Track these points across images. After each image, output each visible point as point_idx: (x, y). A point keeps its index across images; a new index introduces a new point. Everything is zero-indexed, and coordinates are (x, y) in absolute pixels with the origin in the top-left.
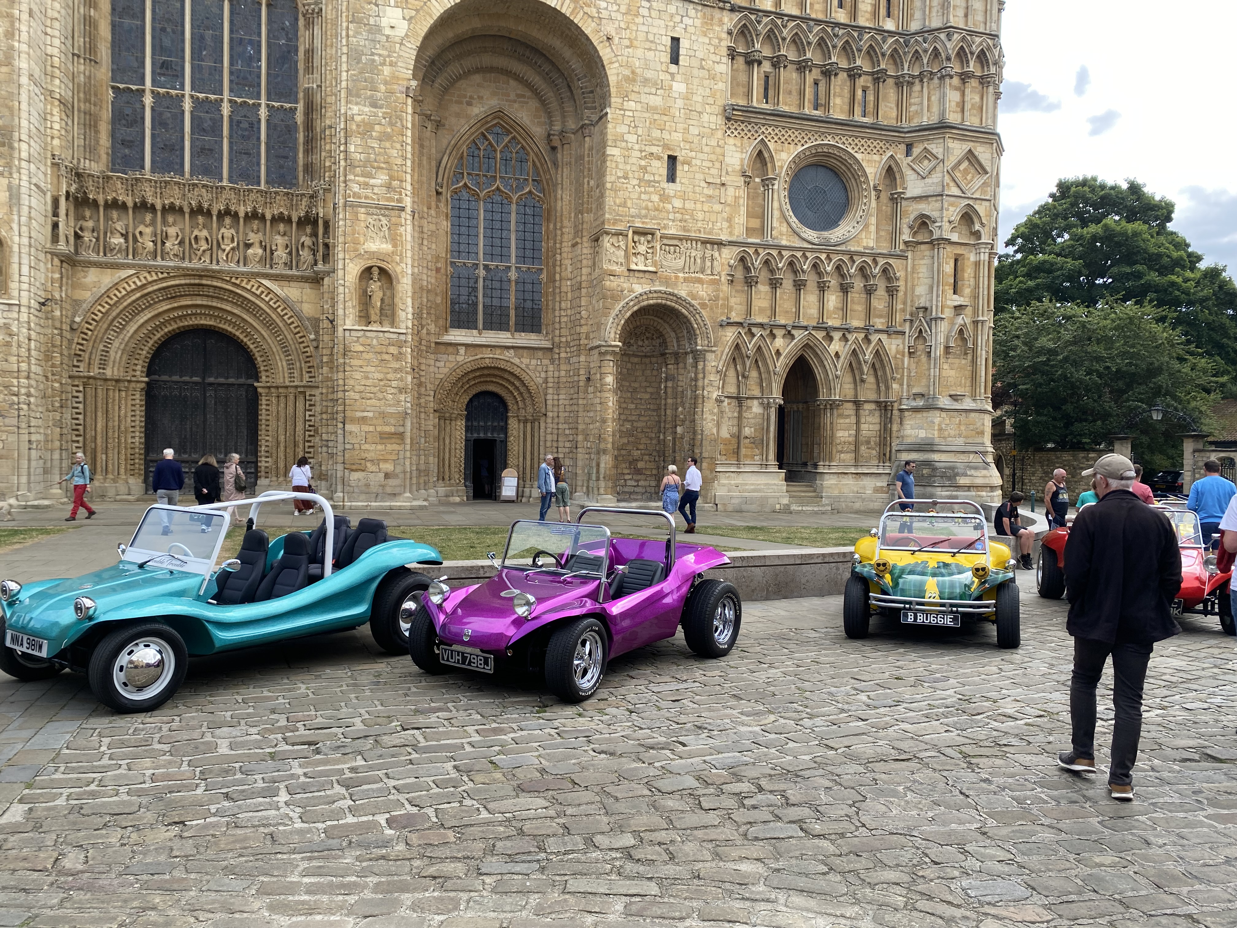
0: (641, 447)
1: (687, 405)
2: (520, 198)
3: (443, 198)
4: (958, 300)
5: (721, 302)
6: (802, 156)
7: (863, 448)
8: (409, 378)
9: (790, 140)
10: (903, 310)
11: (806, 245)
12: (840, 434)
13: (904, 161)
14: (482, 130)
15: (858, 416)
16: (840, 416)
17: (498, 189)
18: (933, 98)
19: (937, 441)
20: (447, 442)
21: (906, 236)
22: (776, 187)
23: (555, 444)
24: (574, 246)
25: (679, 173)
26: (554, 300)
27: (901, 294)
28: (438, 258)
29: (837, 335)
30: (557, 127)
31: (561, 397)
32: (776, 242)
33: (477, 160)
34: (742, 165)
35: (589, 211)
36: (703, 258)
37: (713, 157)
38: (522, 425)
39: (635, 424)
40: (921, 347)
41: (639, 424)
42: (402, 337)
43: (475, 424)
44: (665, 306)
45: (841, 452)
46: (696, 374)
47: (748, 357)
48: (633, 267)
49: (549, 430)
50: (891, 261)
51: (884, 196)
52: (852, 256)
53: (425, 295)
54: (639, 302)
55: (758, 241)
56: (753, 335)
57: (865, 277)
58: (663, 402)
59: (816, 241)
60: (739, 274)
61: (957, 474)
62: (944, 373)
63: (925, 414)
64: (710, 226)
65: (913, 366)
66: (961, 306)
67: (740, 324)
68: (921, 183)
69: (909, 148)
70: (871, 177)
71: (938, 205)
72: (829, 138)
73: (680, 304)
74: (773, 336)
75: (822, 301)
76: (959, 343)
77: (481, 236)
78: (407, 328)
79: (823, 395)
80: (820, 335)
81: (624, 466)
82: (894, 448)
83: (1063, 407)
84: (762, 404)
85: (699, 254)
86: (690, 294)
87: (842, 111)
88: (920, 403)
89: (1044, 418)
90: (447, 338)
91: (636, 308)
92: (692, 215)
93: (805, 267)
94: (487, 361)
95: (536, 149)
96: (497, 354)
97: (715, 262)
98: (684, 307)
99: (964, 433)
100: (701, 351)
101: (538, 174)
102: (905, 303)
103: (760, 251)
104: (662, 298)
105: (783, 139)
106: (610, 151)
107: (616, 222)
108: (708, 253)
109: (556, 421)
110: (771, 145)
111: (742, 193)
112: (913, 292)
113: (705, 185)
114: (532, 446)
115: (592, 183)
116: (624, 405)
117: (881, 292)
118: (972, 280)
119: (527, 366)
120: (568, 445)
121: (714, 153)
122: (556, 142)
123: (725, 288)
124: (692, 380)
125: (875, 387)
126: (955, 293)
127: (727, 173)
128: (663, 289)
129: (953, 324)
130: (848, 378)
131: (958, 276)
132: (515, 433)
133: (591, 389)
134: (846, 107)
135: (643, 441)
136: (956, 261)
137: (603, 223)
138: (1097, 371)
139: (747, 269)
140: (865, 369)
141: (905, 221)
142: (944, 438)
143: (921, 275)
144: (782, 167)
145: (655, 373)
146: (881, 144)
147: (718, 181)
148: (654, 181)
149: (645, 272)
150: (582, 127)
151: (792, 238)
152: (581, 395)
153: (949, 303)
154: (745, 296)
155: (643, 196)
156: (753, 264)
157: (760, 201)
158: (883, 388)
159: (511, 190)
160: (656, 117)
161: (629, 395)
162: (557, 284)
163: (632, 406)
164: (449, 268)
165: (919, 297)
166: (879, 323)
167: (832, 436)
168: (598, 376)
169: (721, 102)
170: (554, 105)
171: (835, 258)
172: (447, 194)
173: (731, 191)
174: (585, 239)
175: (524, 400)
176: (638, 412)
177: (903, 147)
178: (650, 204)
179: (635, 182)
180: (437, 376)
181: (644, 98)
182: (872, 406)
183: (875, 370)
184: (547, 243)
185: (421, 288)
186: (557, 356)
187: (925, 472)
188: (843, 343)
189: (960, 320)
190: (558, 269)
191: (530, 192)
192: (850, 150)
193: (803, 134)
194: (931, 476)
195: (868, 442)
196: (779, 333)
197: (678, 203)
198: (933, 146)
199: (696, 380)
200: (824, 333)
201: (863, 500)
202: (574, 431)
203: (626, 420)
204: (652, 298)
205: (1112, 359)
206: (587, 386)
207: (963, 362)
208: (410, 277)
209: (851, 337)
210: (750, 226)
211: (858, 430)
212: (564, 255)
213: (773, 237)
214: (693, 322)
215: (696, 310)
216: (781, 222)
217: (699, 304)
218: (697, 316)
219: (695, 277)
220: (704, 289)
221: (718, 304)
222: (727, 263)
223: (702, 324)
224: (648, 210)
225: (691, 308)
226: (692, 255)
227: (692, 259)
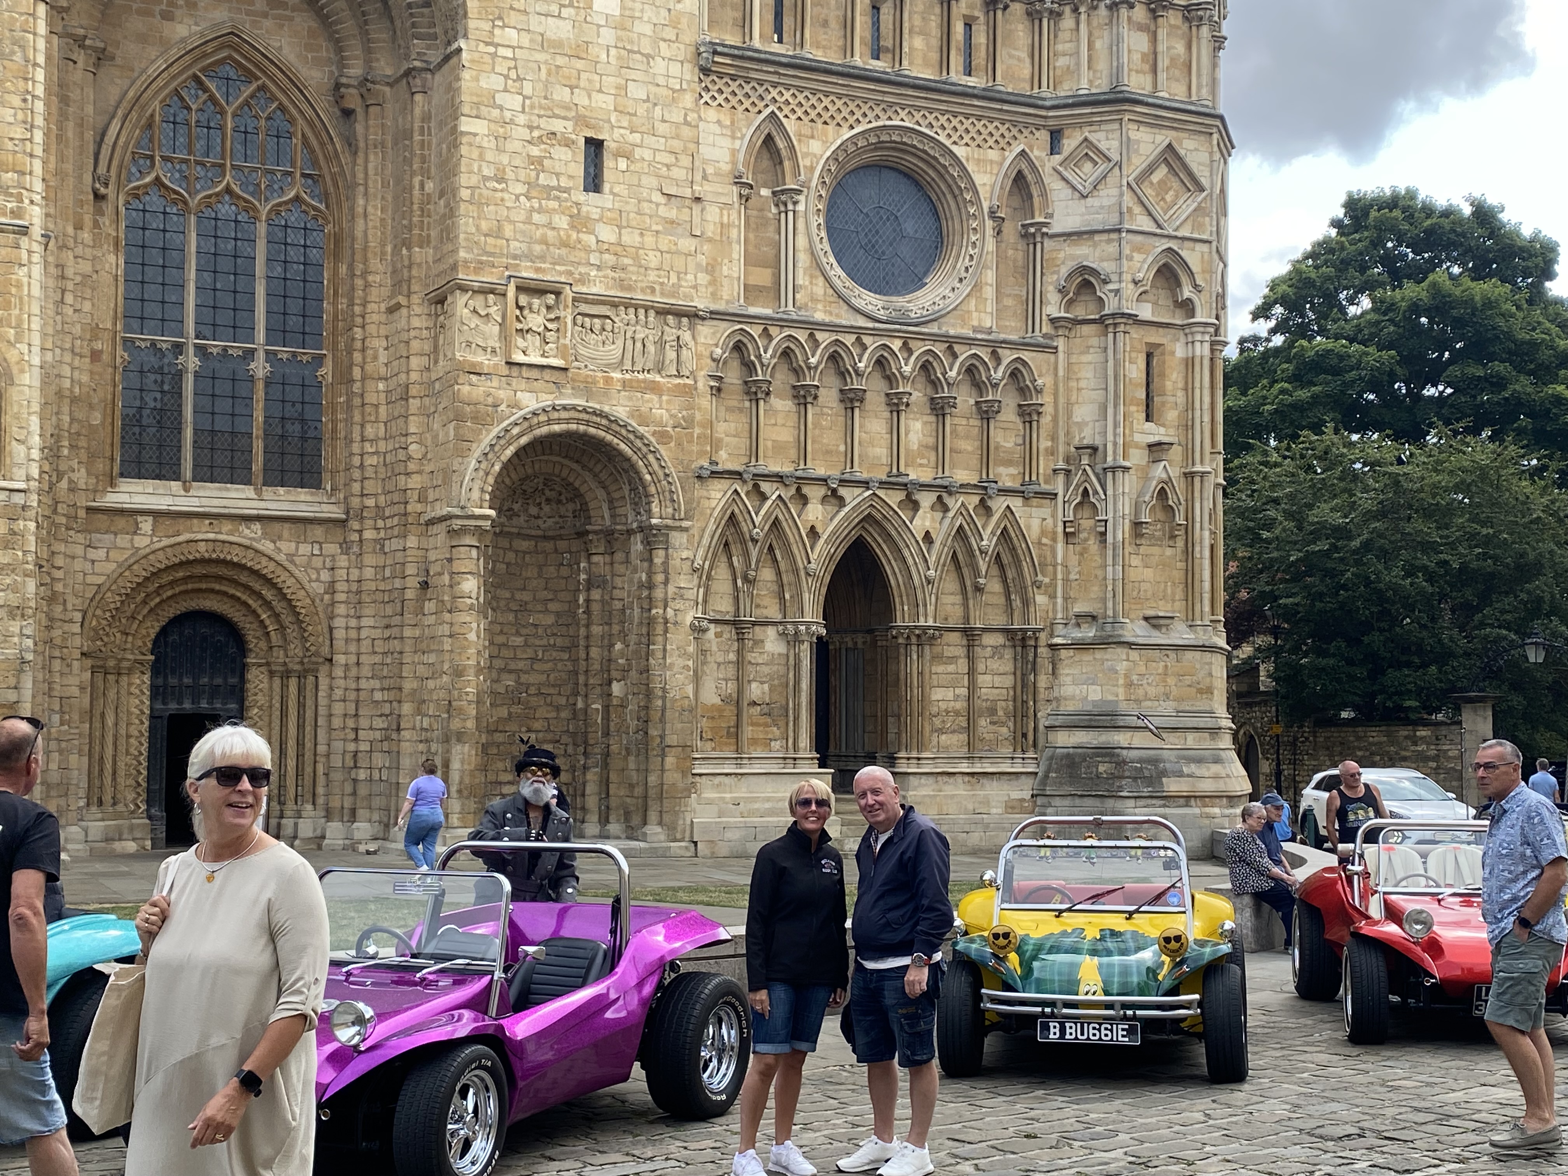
0: (537, 725)
1: (633, 638)
2: (276, 211)
3: (108, 208)
4: (1154, 433)
5: (697, 431)
6: (851, 148)
7: (983, 722)
8: (31, 586)
9: (826, 116)
10: (1052, 452)
11: (862, 322)
12: (937, 694)
13: (1047, 163)
14: (195, 70)
15: (971, 658)
16: (938, 658)
17: (228, 190)
18: (1098, 44)
19: (1123, 707)
20: (110, 721)
21: (1054, 308)
22: (801, 207)
23: (351, 723)
24: (391, 310)
25: (608, 175)
26: (349, 421)
27: (1046, 420)
28: (95, 331)
29: (926, 499)
30: (355, 71)
31: (365, 622)
32: (803, 315)
33: (182, 130)
34: (734, 163)
35: (424, 242)
36: (661, 344)
37: (677, 145)
38: (277, 682)
39: (524, 678)
40: (1087, 524)
41: (533, 678)
42: (19, 499)
43: (173, 681)
44: (584, 437)
45: (941, 731)
46: (650, 574)
47: (755, 541)
48: (519, 357)
49: (338, 693)
50: (1026, 356)
51: (1010, 230)
52: (951, 343)
53: (66, 409)
54: (531, 428)
55: (768, 312)
56: (764, 497)
57: (978, 386)
58: (583, 631)
59: (882, 314)
60: (733, 376)
61: (1164, 773)
62: (1132, 574)
63: (1099, 655)
64: (674, 279)
65: (1073, 560)
66: (1160, 444)
67: (737, 475)
68: (1080, 206)
69: (1056, 136)
70: (983, 193)
71: (1112, 249)
72: (903, 114)
73: (616, 434)
74: (803, 500)
75: (895, 430)
76: (1160, 515)
77: (191, 287)
78: (28, 479)
79: (903, 618)
80: (894, 498)
81: (500, 765)
82: (1043, 723)
83: (1366, 639)
84: (783, 635)
85: (652, 336)
86: (636, 413)
87: (926, 64)
88: (1089, 632)
89: (1332, 661)
90: (114, 499)
91: (524, 440)
92: (636, 258)
93: (861, 365)
94: (202, 547)
95: (309, 112)
96: (225, 533)
97: (684, 351)
98: (625, 440)
99: (1175, 692)
100: (659, 528)
101: (315, 164)
102: (1054, 438)
103: (773, 331)
104: (578, 421)
105: (813, 114)
106: (466, 125)
107: (480, 266)
108: (671, 334)
109: (354, 672)
110: (790, 125)
111: (736, 216)
112: (1069, 417)
113: (662, 200)
114: (301, 727)
115: (430, 186)
116: (500, 639)
117: (1009, 415)
118: (1180, 394)
119: (290, 557)
120: (379, 723)
121: (677, 137)
122: (353, 101)
123: (705, 402)
124: (641, 586)
125: (1002, 600)
126: (1148, 418)
127: (705, 177)
128: (581, 402)
129: (1146, 478)
130: (951, 584)
131: (1154, 386)
132: (261, 699)
133: (430, 606)
134: (935, 56)
135: (542, 712)
136: (1149, 356)
137: (454, 267)
138: (1424, 568)
139: (749, 367)
140: (983, 567)
141: (1051, 278)
142: (1138, 701)
143: (1083, 384)
144: (812, 169)
145: (565, 571)
146: (1003, 129)
147: (688, 193)
148: (559, 188)
149: (543, 367)
150: (408, 73)
151: (834, 309)
152: (409, 617)
153: (1138, 437)
154: (745, 420)
155: (536, 217)
156: (759, 357)
157: (771, 233)
158: (1017, 603)
159: (257, 192)
160: (560, 61)
161: (511, 617)
162: (357, 387)
163: (519, 641)
164: (120, 351)
165: (1081, 425)
166: (1007, 476)
167: (924, 699)
168: (446, 578)
169: (690, 37)
170: (348, 26)
171: (919, 348)
172: (117, 198)
173: (713, 213)
174: (415, 299)
175: (282, 628)
176: (530, 653)
177: (1044, 136)
178: (550, 234)
179: (520, 189)
180: (90, 579)
181: (535, 23)
182: (998, 639)
183: (1002, 567)
184: (335, 304)
185: (59, 394)
186: (355, 537)
187: (1101, 769)
188: (940, 515)
189: (1158, 472)
190: (357, 357)
191: (297, 199)
192: (942, 138)
193: (852, 106)
194: (1113, 777)
195: (992, 711)
196: (815, 493)
197: (607, 234)
198: (1101, 135)
199: (651, 586)
200: (901, 495)
201: (986, 827)
202: (392, 695)
203: (505, 670)
204: (559, 421)
205: (1452, 546)
206: (421, 600)
207: (1169, 552)
208: (36, 371)
209: (954, 503)
210: (752, 281)
211: (972, 687)
212: (372, 329)
213: (798, 304)
214: (644, 471)
215: (647, 445)
216: (812, 276)
217: (654, 434)
218: (651, 457)
219: (645, 381)
220: (664, 405)
221: (692, 434)
222: (708, 354)
223: (661, 473)
224: (547, 244)
225: (638, 443)
226: (638, 336)
227: (639, 345)
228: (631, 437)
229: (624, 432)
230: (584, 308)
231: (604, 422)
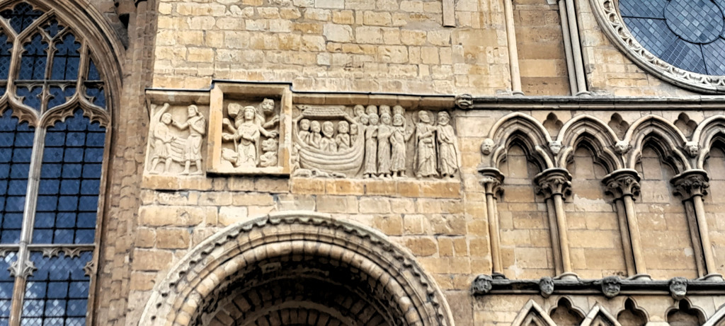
2: (55, 117)
17: (8, 104)
32: (599, 95)
36: (413, 141)
44: (317, 258)
48: (225, 168)
54: (239, 249)
55: (553, 98)
56: (578, 317)
59: (709, 86)
60: (517, 174)
64: (425, 72)
73: (357, 249)
74: (639, 318)
86: (382, 220)
91: (231, 265)
92: (375, 55)
97: (444, 147)
98: (369, 255)
101: (100, 73)
103: (562, 115)
107: (180, 77)
123: (477, 201)
128: (307, 211)
139: (535, 160)
149: (255, 177)
151: (641, 85)
155: (250, 24)
156: (546, 146)
173: (469, 3)
178: (267, 38)
184: (107, 195)
196: (654, 307)
197: (338, 33)
204: (278, 238)
213: (592, 85)
214: (398, 291)
215: (400, 259)
216: (605, 54)
217: (409, 244)
218: (407, 274)
219: (393, 184)
220: (421, 209)
221: (463, 243)
222: (477, 148)
223: (421, 292)
224: (264, 50)
225: (388, 257)
226: (381, 135)
227: (384, 145)
228: (377, 250)
229: (367, 245)
230: (311, 110)
231: (339, 234)
